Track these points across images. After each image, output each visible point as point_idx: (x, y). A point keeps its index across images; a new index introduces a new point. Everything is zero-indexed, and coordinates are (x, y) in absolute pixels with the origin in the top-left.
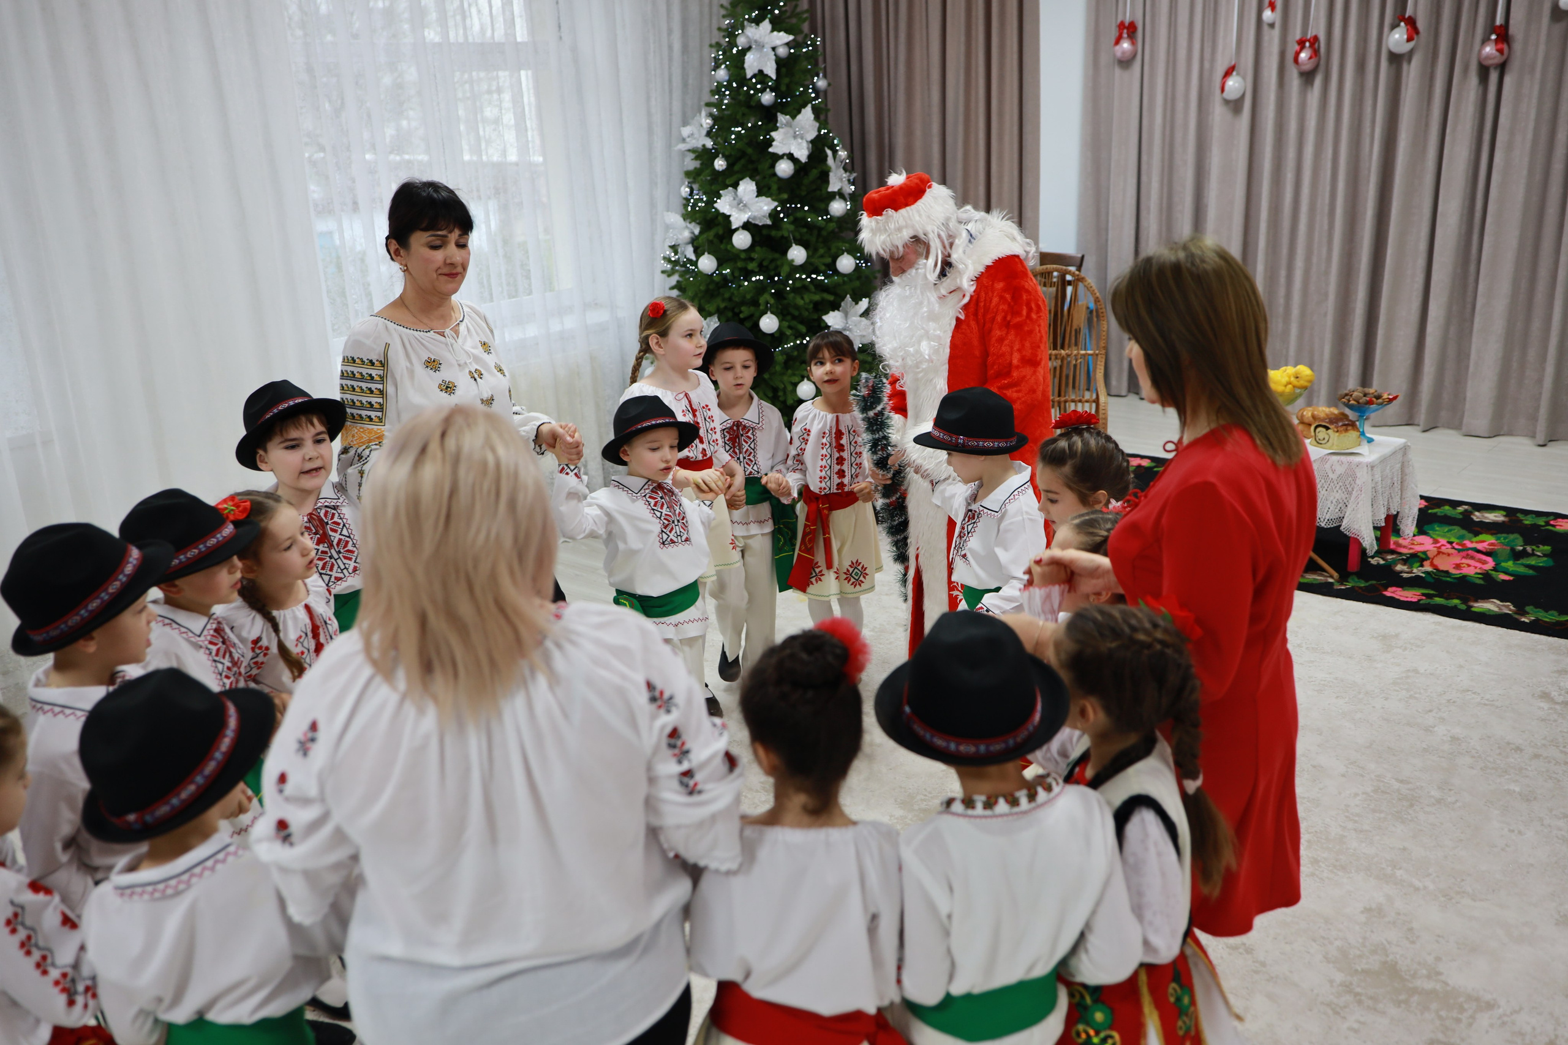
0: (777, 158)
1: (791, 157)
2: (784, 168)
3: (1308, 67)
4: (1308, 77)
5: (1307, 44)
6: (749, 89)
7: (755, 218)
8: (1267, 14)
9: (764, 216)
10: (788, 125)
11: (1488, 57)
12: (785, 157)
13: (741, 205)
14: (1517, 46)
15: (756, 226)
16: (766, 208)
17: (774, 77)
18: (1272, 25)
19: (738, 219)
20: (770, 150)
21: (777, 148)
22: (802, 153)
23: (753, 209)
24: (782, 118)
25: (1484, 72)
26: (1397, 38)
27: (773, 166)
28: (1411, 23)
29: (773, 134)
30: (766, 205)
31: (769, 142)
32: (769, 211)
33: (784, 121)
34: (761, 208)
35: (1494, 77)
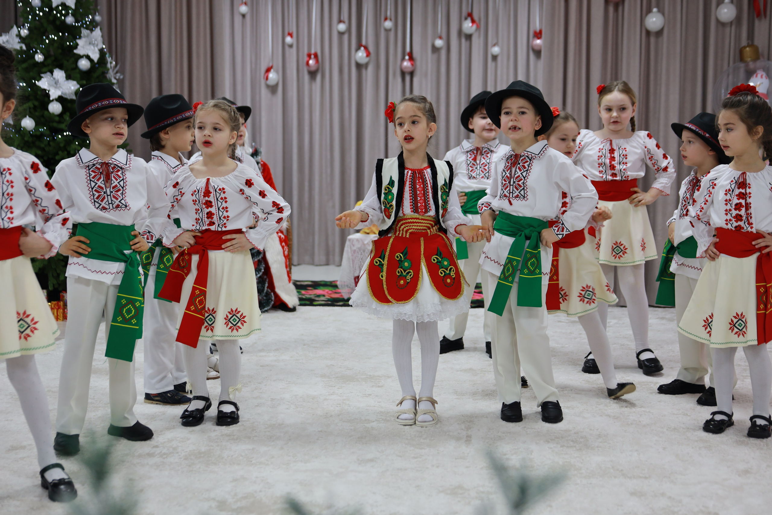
0: (80, 57)
1: (88, 57)
2: (84, 64)
3: (313, 69)
4: (313, 74)
5: (312, 56)
6: (57, 13)
7: (65, 94)
8: (288, 39)
9: (71, 93)
10: (87, 36)
11: (406, 67)
12: (84, 57)
13: (56, 83)
14: (418, 63)
15: (66, 99)
16: (73, 88)
17: (73, 7)
18: (291, 46)
19: (54, 94)
20: (75, 51)
21: (79, 51)
22: (95, 57)
23: (64, 87)
24: (84, 32)
25: (403, 74)
26: (361, 55)
27: (76, 62)
28: (366, 48)
29: (78, 41)
30: (73, 86)
31: (76, 46)
32: (75, 90)
33: (86, 34)
34: (70, 88)
35: (408, 78)
